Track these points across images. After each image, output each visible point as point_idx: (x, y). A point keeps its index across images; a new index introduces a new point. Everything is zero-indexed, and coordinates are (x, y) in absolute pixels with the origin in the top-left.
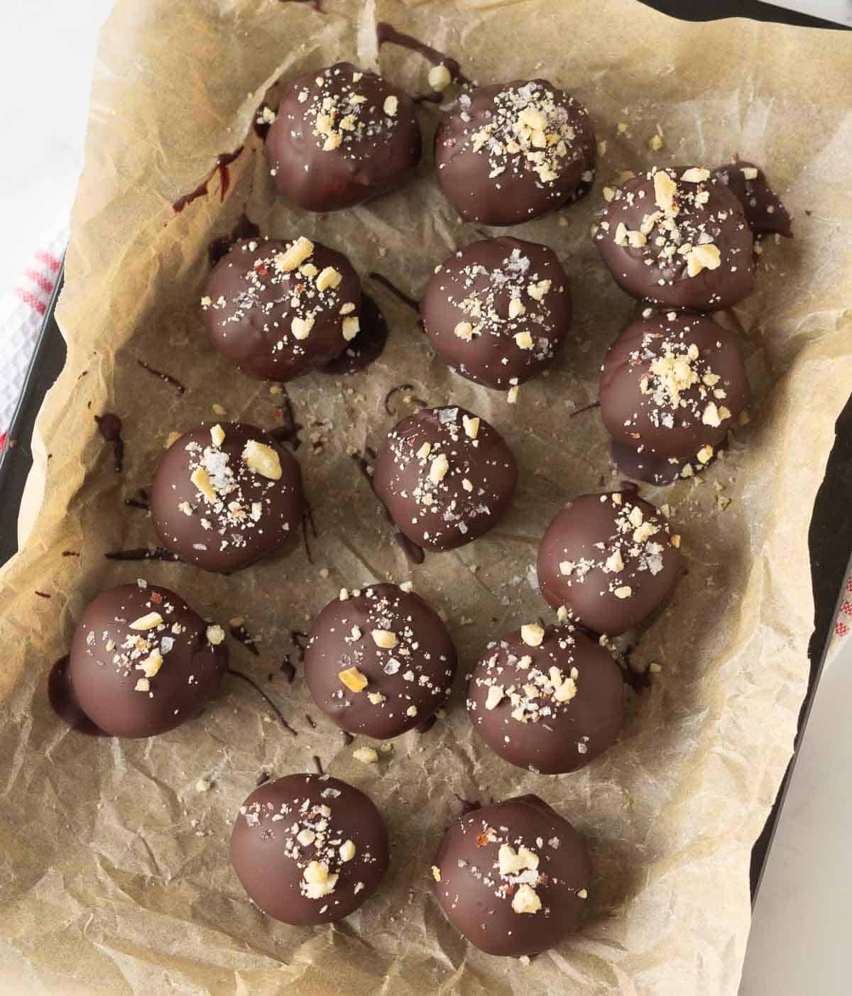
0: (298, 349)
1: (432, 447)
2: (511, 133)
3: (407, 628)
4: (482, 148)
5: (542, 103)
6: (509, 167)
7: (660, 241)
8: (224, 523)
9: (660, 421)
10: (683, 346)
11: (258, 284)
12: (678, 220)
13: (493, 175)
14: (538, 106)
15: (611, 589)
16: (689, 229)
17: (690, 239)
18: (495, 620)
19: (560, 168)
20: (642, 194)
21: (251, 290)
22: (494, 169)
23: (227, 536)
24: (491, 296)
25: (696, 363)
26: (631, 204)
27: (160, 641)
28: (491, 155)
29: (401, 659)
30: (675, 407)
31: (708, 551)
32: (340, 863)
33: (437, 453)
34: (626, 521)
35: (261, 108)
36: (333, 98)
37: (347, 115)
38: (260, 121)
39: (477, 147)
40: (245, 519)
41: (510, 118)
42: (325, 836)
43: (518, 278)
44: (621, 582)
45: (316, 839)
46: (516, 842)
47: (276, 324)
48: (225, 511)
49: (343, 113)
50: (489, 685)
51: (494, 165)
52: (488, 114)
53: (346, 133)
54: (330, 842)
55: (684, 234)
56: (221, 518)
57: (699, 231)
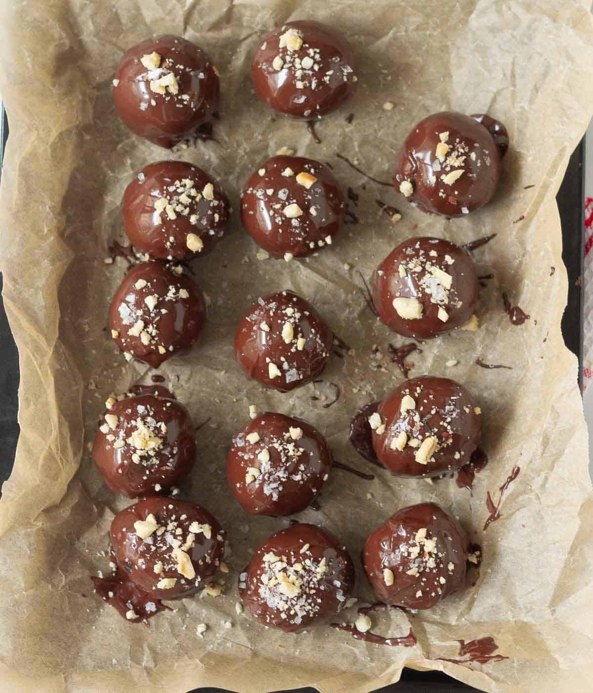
0: (406, 392)
1: (296, 348)
2: (302, 577)
3: (280, 223)
4: (319, 562)
5: (286, 607)
6: (297, 554)
7: (179, 531)
8: (421, 258)
9: (146, 408)
10: (145, 464)
11: (445, 425)
12: (170, 549)
13: (306, 546)
14: (289, 603)
15: (149, 284)
16: (161, 545)
17: (159, 539)
18: (225, 266)
19: (263, 566)
20: (201, 563)
21: (449, 420)
22: (308, 550)
23: (417, 251)
24: (284, 460)
25: (132, 452)
26: (206, 555)
27: (442, 168)
28: (312, 559)
29: (278, 201)
30: (139, 419)
31: (93, 349)
32: (281, 55)
33: (291, 344)
34: (151, 333)
35: (479, 562)
36: (430, 568)
37: (417, 558)
38: (478, 553)
39: (323, 561)
40: (408, 264)
41: (306, 587)
42: (295, 68)
43: (269, 478)
44: (144, 290)
45: (301, 64)
46: (169, 98)
47: (425, 401)
48: (423, 265)
49: (419, 559)
50: (214, 201)
51: (308, 553)
52: (322, 588)
53: (414, 545)
54: (291, 65)
55: (164, 542)
56: (424, 260)
57: (154, 545)
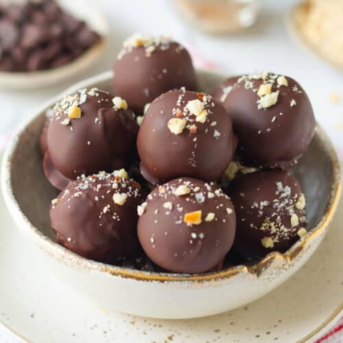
0: (116, 216)
43: (289, 201)
47: (103, 197)
